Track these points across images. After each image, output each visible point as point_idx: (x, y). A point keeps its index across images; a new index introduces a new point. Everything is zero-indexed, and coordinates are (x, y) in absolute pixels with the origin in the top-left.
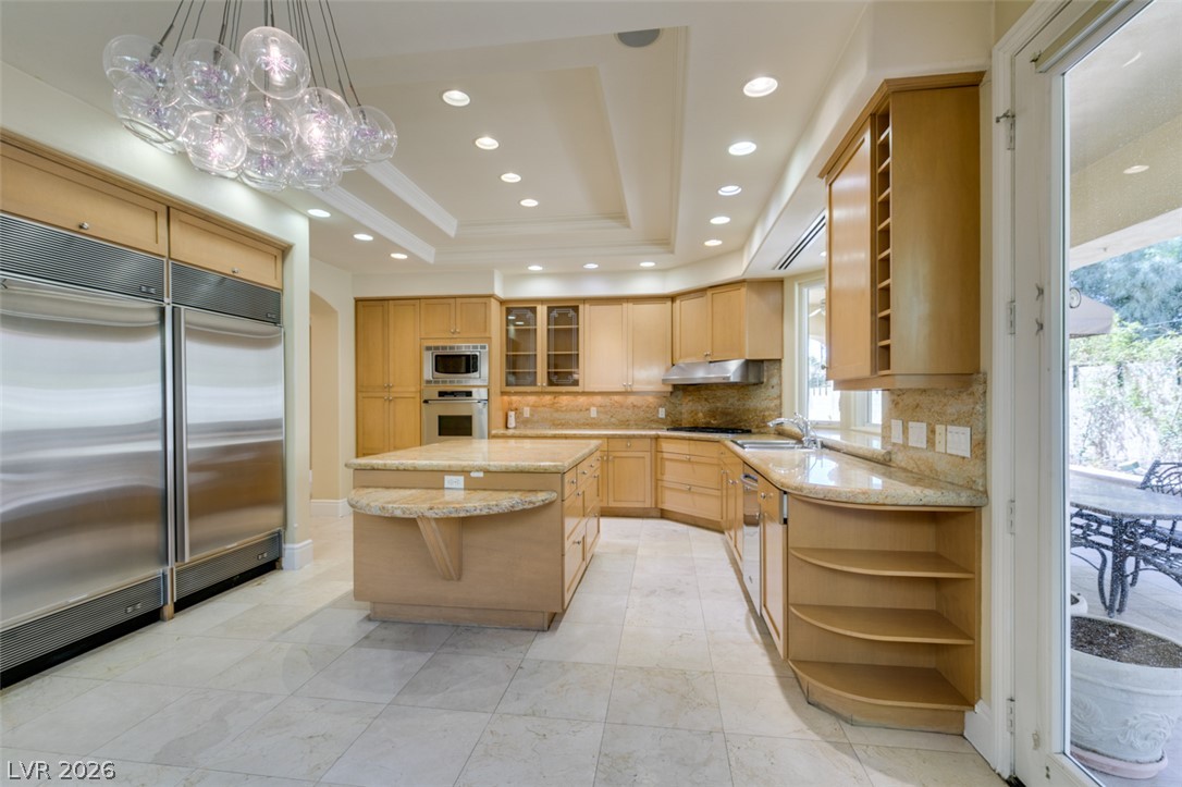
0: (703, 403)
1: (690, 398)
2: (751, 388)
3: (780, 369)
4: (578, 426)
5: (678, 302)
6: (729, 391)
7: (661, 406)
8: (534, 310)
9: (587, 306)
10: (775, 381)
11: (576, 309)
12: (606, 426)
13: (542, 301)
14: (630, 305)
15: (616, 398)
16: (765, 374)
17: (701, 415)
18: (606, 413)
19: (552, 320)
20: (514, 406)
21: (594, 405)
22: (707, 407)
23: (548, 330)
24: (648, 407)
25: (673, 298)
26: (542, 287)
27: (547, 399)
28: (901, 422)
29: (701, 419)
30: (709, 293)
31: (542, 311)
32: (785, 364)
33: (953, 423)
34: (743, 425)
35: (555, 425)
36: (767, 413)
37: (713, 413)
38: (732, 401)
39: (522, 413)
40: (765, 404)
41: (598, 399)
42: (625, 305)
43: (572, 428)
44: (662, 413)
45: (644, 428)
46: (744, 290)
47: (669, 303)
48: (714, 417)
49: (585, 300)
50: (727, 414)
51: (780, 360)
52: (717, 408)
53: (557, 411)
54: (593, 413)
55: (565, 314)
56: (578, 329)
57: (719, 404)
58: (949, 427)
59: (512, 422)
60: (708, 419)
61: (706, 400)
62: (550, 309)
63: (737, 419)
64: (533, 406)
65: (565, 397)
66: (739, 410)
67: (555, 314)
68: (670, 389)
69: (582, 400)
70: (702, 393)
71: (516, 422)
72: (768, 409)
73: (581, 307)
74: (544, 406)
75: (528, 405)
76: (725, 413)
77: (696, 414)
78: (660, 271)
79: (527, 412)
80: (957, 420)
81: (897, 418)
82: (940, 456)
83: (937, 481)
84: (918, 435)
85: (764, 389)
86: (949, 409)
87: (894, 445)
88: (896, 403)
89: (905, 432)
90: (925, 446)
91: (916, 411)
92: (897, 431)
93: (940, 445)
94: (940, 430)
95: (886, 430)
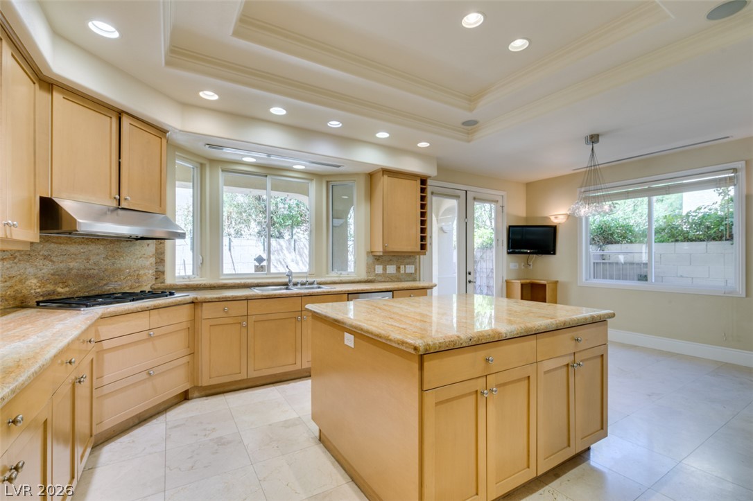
22: (47, 269)
28: (381, 267)
34: (111, 288)
36: (142, 272)
40: (140, 262)
48: (64, 283)
52: (70, 270)
57: (72, 265)
58: (406, 266)
60: (50, 287)
61: (45, 258)
63: (105, 282)
66: (106, 270)
72: (143, 268)
80: (409, 264)
81: (378, 264)
82: (402, 274)
83: (401, 281)
84: (391, 269)
85: (138, 247)
86: (405, 261)
87: (377, 274)
88: (378, 260)
89: (385, 269)
90: (395, 272)
91: (390, 262)
92: (379, 269)
93: (402, 271)
94: (402, 267)
95: (370, 269)
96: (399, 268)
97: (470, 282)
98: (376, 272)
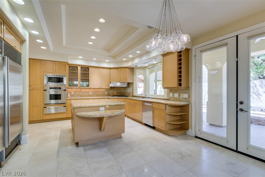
0: (116, 91)
1: (113, 90)
2: (126, 88)
3: (133, 84)
4: (87, 96)
5: (112, 69)
6: (122, 88)
7: (106, 91)
8: (77, 67)
9: (91, 68)
10: (132, 87)
11: (88, 68)
12: (94, 96)
13: (79, 65)
14: (101, 69)
15: (96, 90)
16: (130, 85)
17: (115, 93)
18: (94, 93)
19: (82, 70)
20: (69, 91)
21: (91, 91)
22: (116, 92)
23: (81, 73)
24: (103, 92)
25: (110, 68)
26: (80, 62)
27: (79, 90)
28: (172, 94)
29: (115, 94)
30: (120, 69)
31: (79, 68)
32: (134, 84)
33: (184, 93)
34: (125, 95)
35: (81, 96)
36: (130, 93)
37: (118, 93)
38: (123, 91)
39: (71, 93)
41: (92, 90)
42: (100, 69)
43: (85, 97)
44: (106, 93)
45: (102, 96)
46: (127, 69)
47: (109, 69)
49: (91, 67)
50: (122, 93)
51: (133, 83)
52: (119, 92)
53: (81, 93)
54: (91, 93)
55: (86, 70)
56: (89, 73)
57: (119, 91)
58: (183, 94)
59: (69, 96)
60: (117, 94)
61: (116, 90)
62: (81, 68)
64: (75, 92)
65: (83, 89)
67: (83, 69)
68: (110, 88)
69: (88, 90)
70: (115, 89)
71: (70, 96)
72: (130, 92)
73: (90, 68)
74: (78, 91)
75: (73, 91)
76: (120, 93)
77: (114, 93)
78: (109, 63)
79: (73, 93)
80: (185, 93)
81: (171, 93)
82: (181, 98)
83: (181, 101)
84: (176, 95)
85: (129, 88)
86: (183, 92)
87: (170, 97)
88: (171, 91)
89: (173, 95)
90: (178, 97)
91: (176, 92)
92: (171, 95)
93: (181, 96)
94: (181, 94)
95: (168, 95)
96: (180, 95)
97: (242, 110)
98: (170, 96)
